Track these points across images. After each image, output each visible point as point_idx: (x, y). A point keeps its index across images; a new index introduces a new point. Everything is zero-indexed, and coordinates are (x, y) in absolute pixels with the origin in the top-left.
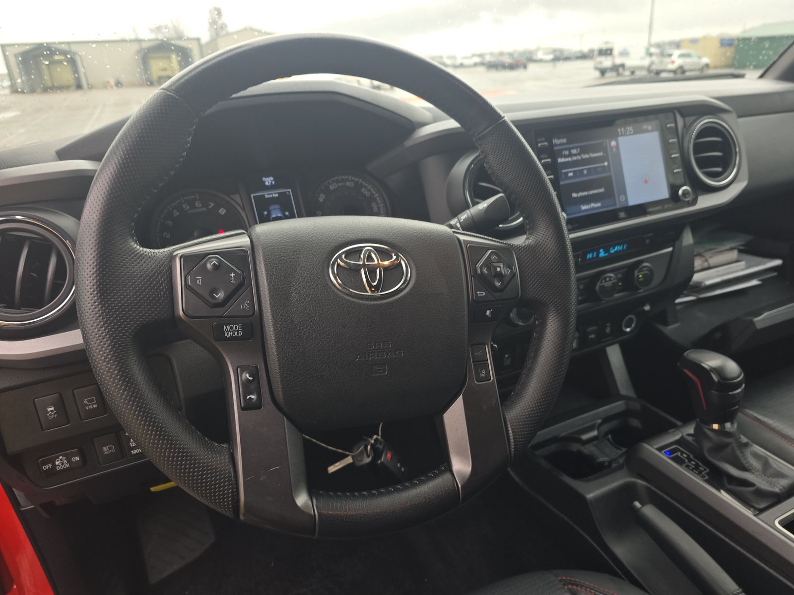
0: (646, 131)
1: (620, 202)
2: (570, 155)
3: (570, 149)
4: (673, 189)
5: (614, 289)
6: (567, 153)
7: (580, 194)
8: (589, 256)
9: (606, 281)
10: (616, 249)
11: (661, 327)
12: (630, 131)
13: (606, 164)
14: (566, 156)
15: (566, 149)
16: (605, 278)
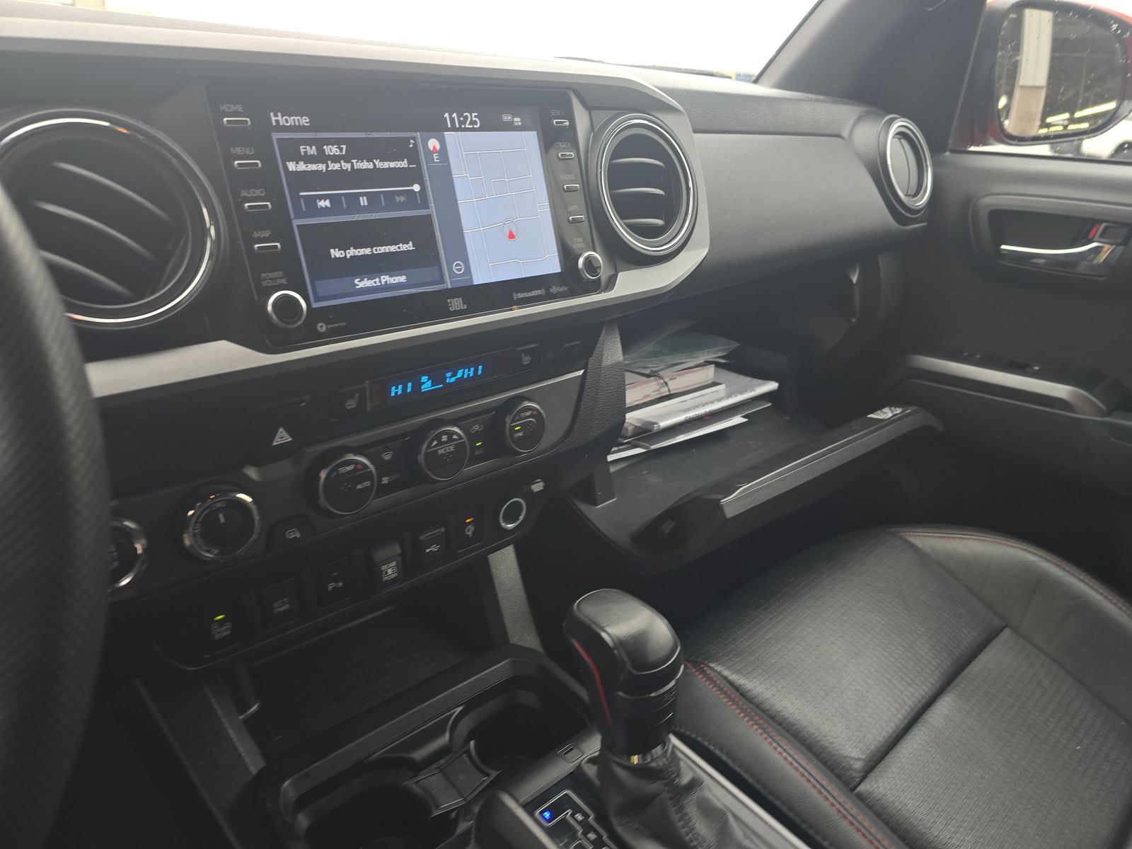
0: (510, 127)
1: (452, 274)
2: (321, 158)
3: (320, 144)
4: (567, 255)
5: (460, 455)
6: (312, 151)
7: (352, 252)
8: (396, 391)
9: (440, 443)
10: (459, 374)
11: (584, 508)
12: (473, 123)
13: (416, 188)
14: (308, 159)
15: (309, 142)
16: (438, 437)
